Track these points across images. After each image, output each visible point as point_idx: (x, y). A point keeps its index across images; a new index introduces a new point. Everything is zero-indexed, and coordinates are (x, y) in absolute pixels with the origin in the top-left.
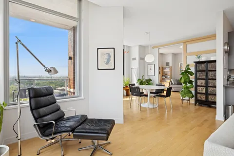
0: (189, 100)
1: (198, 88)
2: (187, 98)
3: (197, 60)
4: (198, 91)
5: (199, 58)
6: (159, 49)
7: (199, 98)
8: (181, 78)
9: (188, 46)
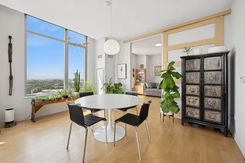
0: (172, 116)
1: (188, 98)
2: (170, 113)
3: (185, 55)
4: (187, 103)
5: (187, 51)
6: (131, 44)
7: (189, 115)
8: (162, 83)
9: (170, 36)
